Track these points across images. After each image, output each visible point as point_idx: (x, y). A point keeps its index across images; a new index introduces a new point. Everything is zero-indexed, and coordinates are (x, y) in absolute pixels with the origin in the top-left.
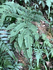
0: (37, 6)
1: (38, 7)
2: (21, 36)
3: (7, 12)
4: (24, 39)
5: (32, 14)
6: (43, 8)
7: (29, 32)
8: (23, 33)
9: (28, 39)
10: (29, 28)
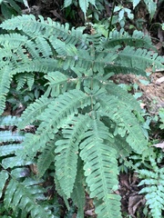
0: (126, 13)
1: (131, 16)
2: (67, 147)
3: (15, 58)
4: (80, 158)
5: (107, 50)
6: (152, 17)
7: (98, 126)
8: (73, 133)
9: (100, 160)
10: (100, 111)
